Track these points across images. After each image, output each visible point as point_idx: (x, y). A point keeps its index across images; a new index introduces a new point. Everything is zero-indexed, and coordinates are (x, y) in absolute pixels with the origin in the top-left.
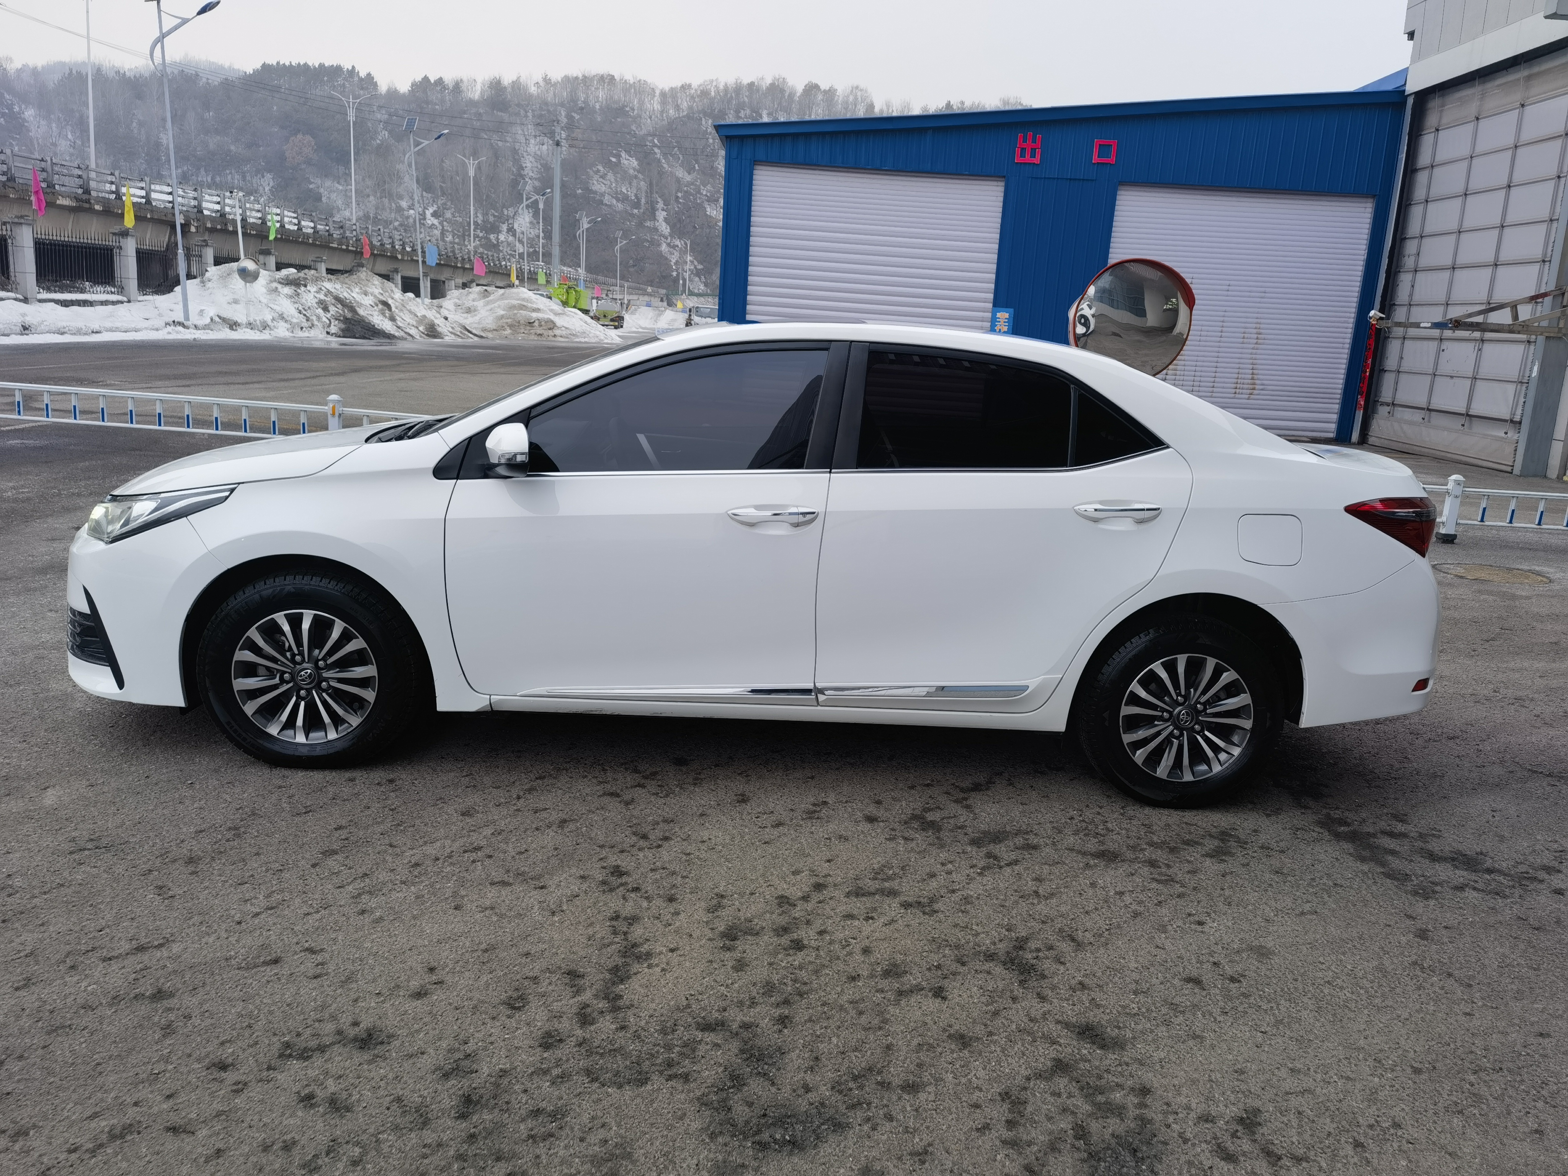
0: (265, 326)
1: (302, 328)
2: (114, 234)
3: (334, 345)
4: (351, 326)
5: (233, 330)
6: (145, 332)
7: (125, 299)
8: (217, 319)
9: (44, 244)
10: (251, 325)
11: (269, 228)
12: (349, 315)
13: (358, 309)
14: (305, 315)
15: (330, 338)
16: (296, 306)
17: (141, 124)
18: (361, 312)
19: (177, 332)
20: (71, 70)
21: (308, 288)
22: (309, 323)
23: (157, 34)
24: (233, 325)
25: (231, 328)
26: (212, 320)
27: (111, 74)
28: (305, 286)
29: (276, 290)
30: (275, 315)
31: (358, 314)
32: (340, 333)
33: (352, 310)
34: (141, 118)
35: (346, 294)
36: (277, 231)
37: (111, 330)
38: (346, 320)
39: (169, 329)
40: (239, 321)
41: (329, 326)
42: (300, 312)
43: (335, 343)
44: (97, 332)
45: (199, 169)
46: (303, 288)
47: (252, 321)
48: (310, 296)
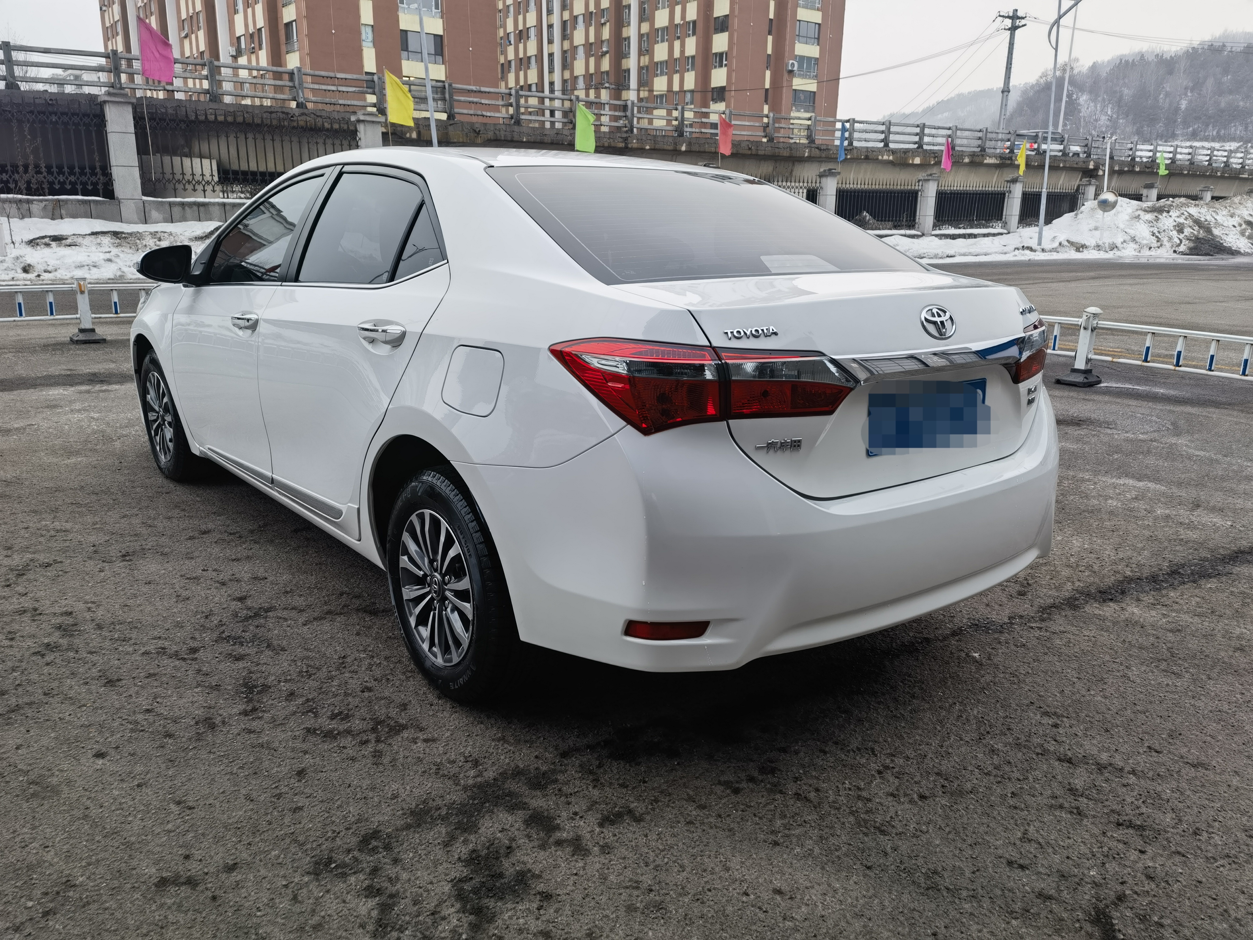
0: (1113, 247)
1: (1150, 248)
2: (1008, 181)
3: (1180, 261)
4: (1200, 245)
5: (1079, 251)
6: (993, 255)
7: (1005, 231)
8: (1066, 243)
9: (946, 193)
10: (1098, 247)
11: (1158, 164)
12: (1202, 234)
13: (1213, 229)
14: (1157, 237)
15: (1175, 255)
16: (1152, 229)
17: (1167, 95)
18: (1216, 232)
19: (1023, 255)
20: (1121, 60)
21: (1171, 214)
22: (1159, 244)
23: (1056, 17)
24: (1080, 247)
25: (1078, 250)
26: (1060, 244)
27: (1151, 58)
28: (1168, 212)
29: (1138, 217)
30: (1127, 238)
31: (1212, 234)
32: (1188, 251)
33: (1208, 230)
34: (1168, 89)
35: (1209, 218)
36: (1167, 167)
37: (964, 255)
38: (1197, 239)
39: (1017, 252)
40: (1087, 244)
41: (1179, 245)
42: (1153, 234)
43: (1181, 260)
44: (951, 257)
45: (1207, 126)
46: (1165, 214)
47: (1100, 243)
48: (1168, 222)
